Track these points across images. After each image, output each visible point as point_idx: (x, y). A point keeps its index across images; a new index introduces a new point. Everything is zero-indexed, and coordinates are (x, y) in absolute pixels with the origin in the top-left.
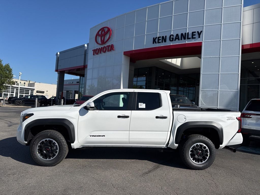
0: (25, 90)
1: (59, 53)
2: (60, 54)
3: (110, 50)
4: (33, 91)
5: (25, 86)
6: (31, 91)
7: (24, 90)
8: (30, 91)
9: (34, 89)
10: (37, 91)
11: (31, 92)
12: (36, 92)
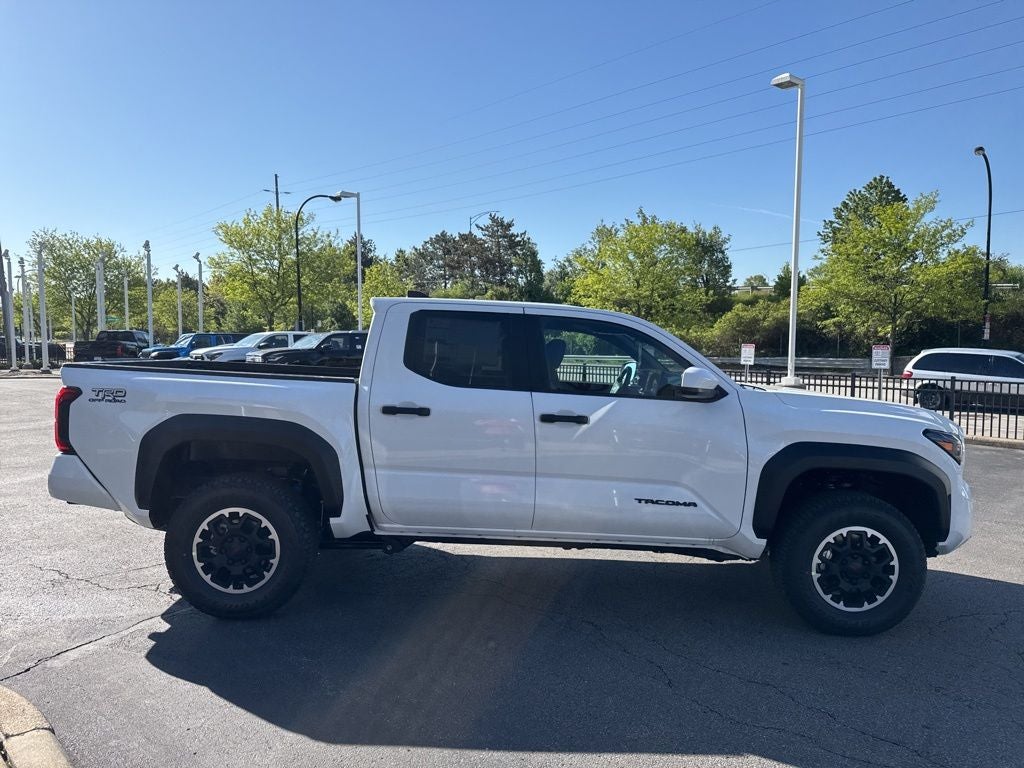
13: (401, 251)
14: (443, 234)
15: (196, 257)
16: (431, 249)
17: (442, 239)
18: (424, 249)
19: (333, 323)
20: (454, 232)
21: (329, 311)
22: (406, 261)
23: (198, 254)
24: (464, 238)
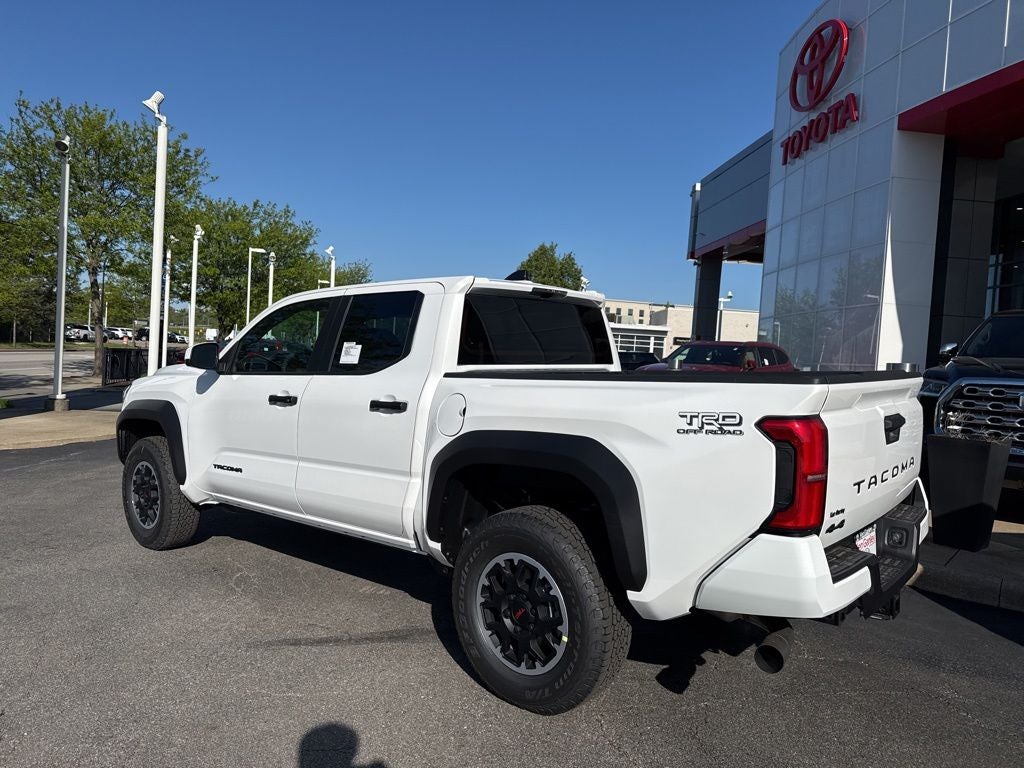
0: (638, 337)
1: (698, 187)
2: (702, 187)
3: (843, 125)
4: (662, 339)
5: (641, 322)
6: (656, 339)
7: (633, 337)
8: (652, 341)
9: (665, 333)
10: (675, 339)
11: (655, 344)
12: (672, 341)
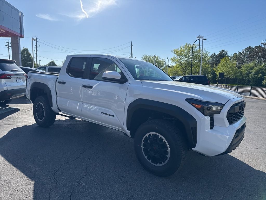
13: (235, 53)
14: (250, 47)
15: (167, 58)
16: (245, 52)
17: (250, 48)
18: (242, 52)
19: (211, 75)
20: (253, 46)
21: (210, 72)
22: (236, 56)
23: (168, 57)
24: (256, 47)
